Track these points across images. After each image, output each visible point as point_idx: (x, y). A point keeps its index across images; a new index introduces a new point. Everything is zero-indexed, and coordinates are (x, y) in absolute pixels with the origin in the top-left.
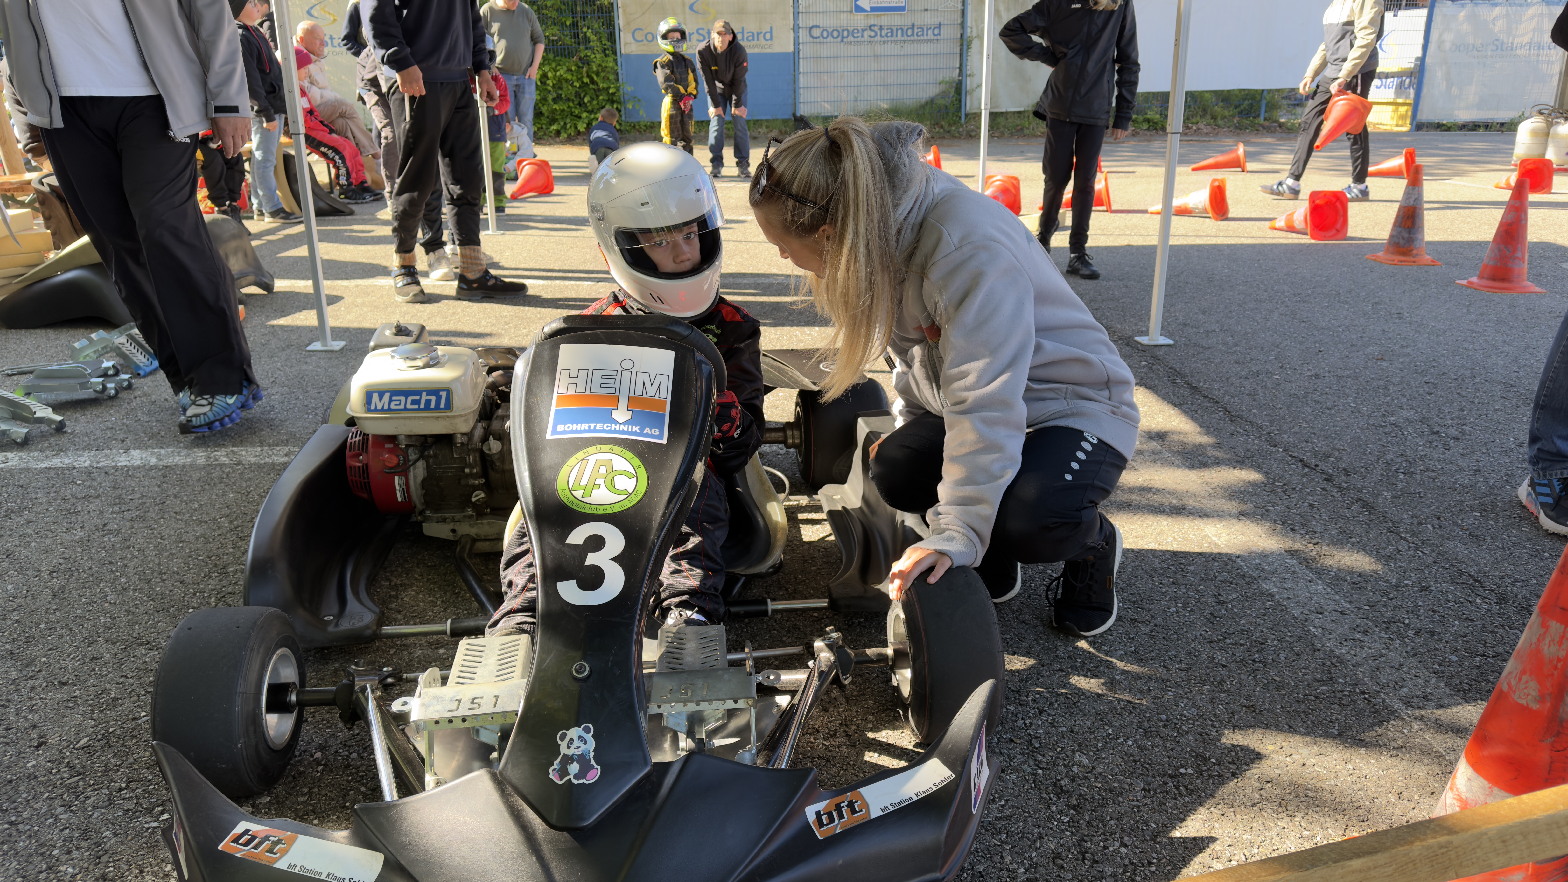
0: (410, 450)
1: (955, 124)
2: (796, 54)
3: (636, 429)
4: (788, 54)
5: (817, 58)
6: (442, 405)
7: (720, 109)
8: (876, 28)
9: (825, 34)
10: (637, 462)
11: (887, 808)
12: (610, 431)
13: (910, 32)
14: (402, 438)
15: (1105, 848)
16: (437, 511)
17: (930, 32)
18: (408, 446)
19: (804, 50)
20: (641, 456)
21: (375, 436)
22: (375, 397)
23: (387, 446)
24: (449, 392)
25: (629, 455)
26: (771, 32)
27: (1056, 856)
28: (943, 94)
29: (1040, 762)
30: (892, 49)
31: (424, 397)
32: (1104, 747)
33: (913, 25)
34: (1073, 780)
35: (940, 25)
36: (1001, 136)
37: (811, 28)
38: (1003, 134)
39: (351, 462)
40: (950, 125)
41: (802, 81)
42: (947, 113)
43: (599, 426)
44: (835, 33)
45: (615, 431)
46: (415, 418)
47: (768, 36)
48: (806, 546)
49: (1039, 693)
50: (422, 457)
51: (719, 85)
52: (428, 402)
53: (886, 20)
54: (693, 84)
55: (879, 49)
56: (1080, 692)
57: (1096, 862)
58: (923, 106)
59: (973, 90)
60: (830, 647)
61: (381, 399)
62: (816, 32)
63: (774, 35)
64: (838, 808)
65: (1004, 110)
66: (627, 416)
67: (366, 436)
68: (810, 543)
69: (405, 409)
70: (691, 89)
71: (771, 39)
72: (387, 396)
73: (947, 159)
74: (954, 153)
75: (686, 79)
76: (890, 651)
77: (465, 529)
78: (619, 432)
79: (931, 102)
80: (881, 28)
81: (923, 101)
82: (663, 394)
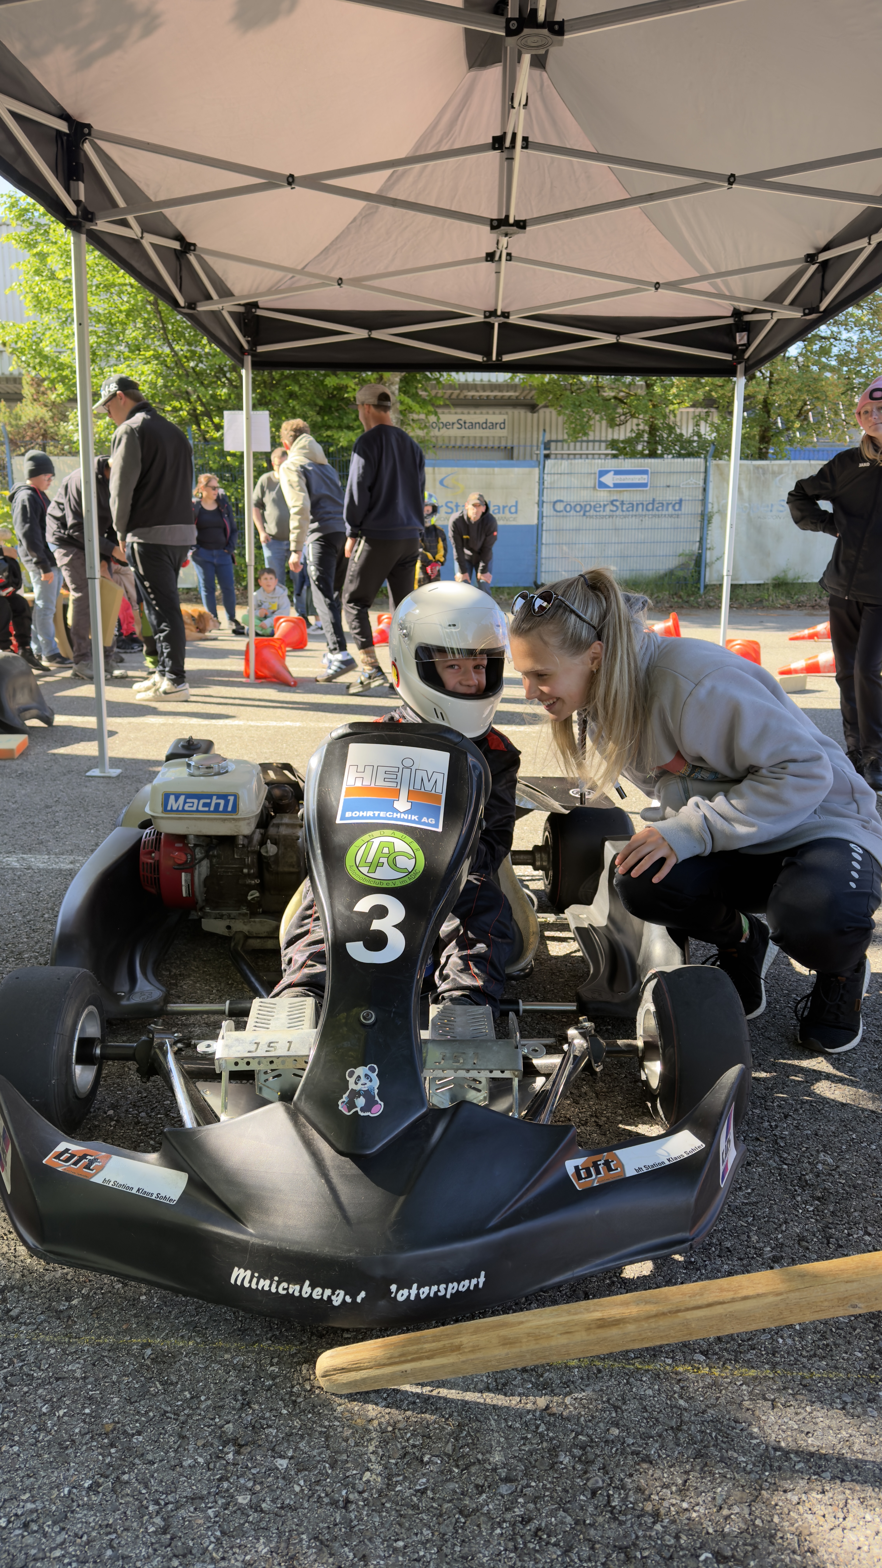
0: (197, 850)
1: (693, 594)
2: (539, 528)
3: (415, 818)
4: (532, 526)
5: (559, 530)
6: (230, 809)
7: (467, 575)
8: (618, 504)
9: (568, 508)
10: (415, 846)
11: (640, 1169)
12: (392, 819)
13: (650, 507)
14: (191, 837)
15: (849, 1235)
16: (214, 908)
17: (670, 507)
18: (196, 846)
19: (547, 523)
20: (419, 841)
21: (167, 835)
22: (172, 798)
23: (177, 845)
24: (236, 796)
25: (409, 839)
26: (516, 506)
27: (801, 1239)
28: (683, 566)
29: (786, 1159)
30: (633, 522)
31: (214, 801)
32: (848, 1150)
33: (654, 500)
34: (818, 1176)
35: (681, 500)
36: (740, 607)
37: (555, 503)
38: (742, 605)
39: (144, 859)
40: (689, 596)
41: (545, 552)
42: (686, 585)
43: (382, 814)
44: (578, 508)
45: (396, 819)
46: (204, 819)
47: (513, 510)
48: (554, 961)
49: (783, 1099)
50: (207, 856)
51: (467, 552)
52: (217, 805)
53: (627, 496)
54: (441, 552)
55: (619, 522)
56: (824, 1101)
57: (841, 1247)
58: (662, 578)
59: (712, 563)
60: (584, 1035)
61: (176, 801)
62: (559, 507)
63: (519, 508)
64: (596, 1165)
65: (743, 582)
66: (408, 806)
67: (159, 834)
68: (557, 958)
69: (197, 811)
70: (440, 556)
71: (516, 512)
72: (182, 798)
73: (686, 627)
74: (693, 622)
75: (436, 547)
76: (640, 1043)
77: (240, 926)
78: (400, 820)
79: (671, 573)
80: (622, 503)
81: (662, 572)
82: (439, 790)
